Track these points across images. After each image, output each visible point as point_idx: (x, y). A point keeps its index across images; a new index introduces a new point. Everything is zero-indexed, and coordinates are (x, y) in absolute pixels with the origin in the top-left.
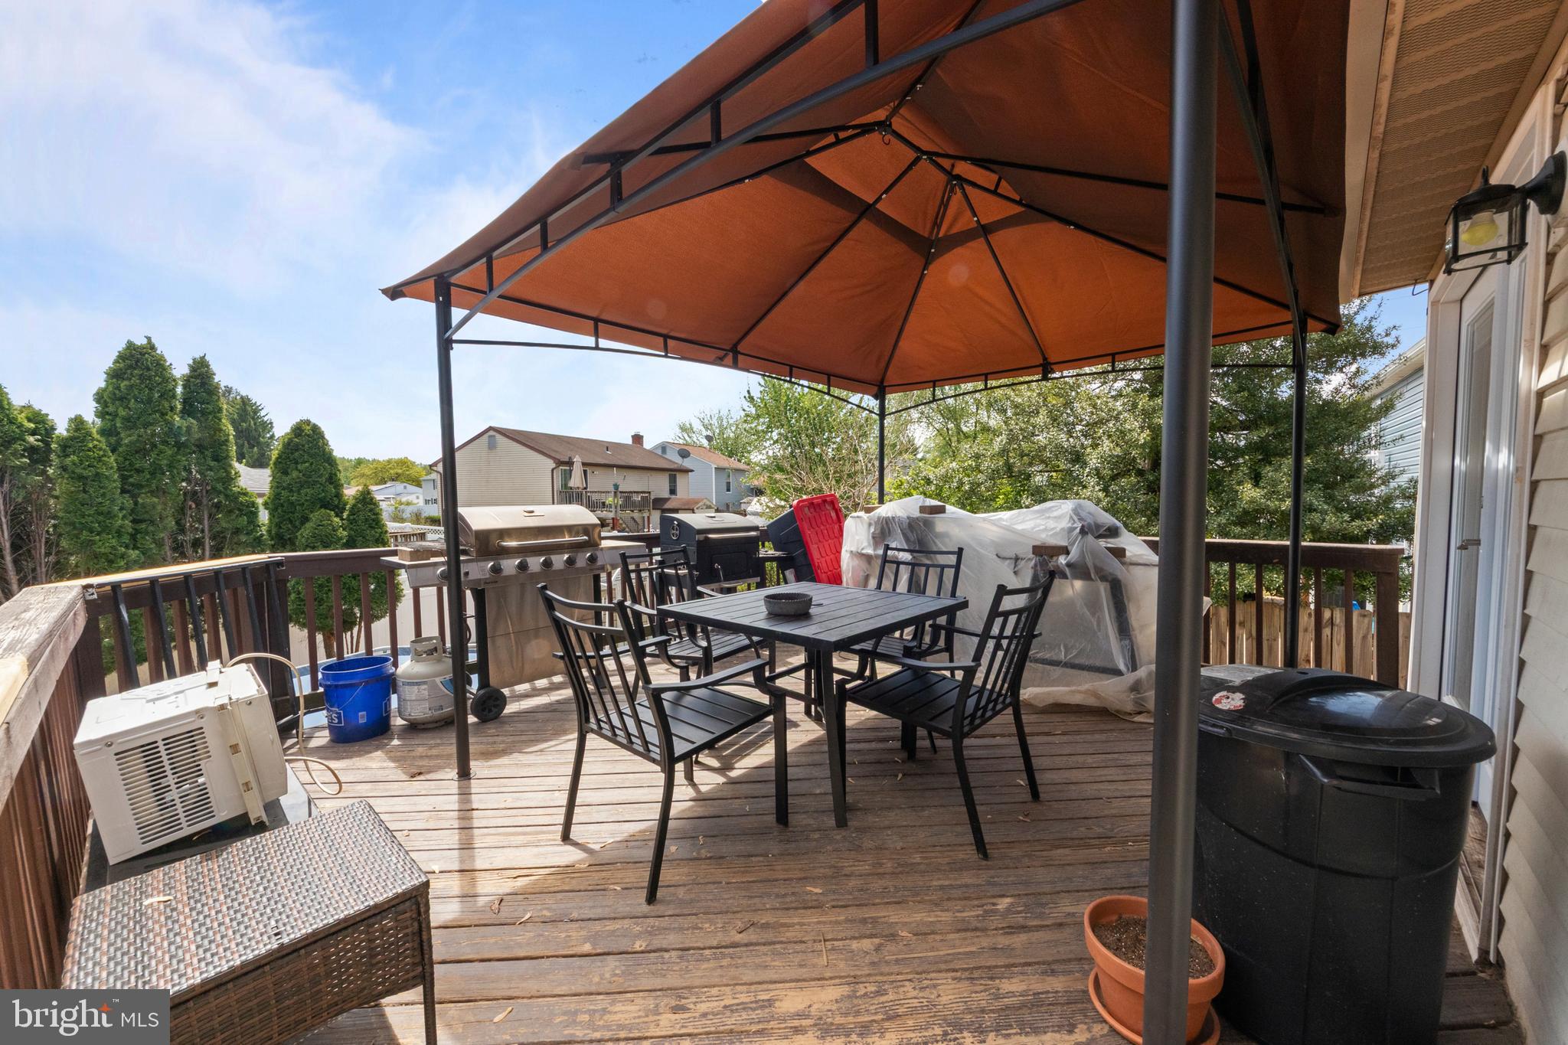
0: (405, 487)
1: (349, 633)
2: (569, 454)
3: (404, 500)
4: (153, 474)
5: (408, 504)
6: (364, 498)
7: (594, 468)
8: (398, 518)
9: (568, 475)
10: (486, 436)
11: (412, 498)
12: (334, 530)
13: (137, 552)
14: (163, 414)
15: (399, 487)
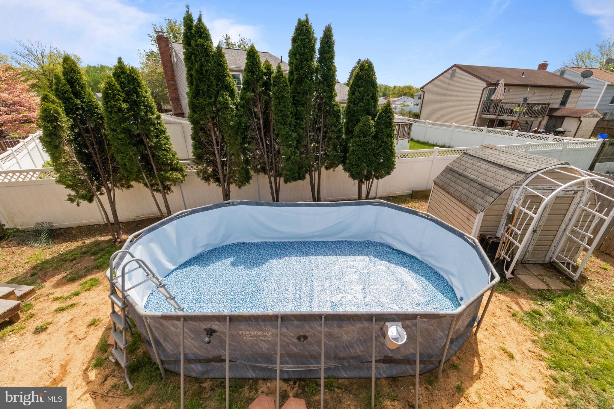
0: (408, 98)
1: (368, 182)
2: (497, 78)
3: (406, 104)
4: (303, 95)
5: (408, 106)
6: (387, 109)
7: (510, 87)
8: (402, 113)
9: (493, 92)
10: (451, 70)
11: (409, 103)
12: (370, 128)
13: (296, 134)
14: (308, 61)
15: (405, 98)
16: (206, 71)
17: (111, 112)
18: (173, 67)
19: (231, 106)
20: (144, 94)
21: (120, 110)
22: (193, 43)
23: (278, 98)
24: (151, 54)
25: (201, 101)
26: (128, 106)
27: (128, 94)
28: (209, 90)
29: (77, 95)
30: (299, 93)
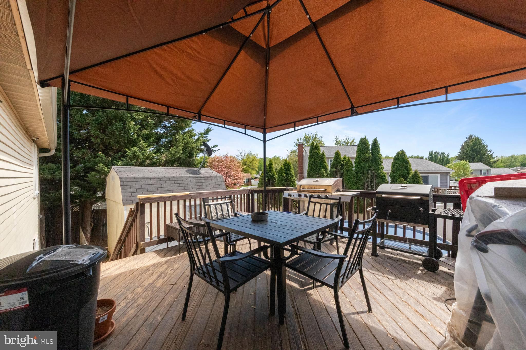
16: (316, 161)
17: (279, 177)
18: (303, 158)
19: (325, 175)
20: (291, 171)
21: (283, 176)
22: (313, 152)
23: (346, 170)
24: (294, 151)
25: (312, 173)
26: (285, 175)
27: (286, 171)
28: (316, 169)
29: (270, 171)
30: (359, 168)
